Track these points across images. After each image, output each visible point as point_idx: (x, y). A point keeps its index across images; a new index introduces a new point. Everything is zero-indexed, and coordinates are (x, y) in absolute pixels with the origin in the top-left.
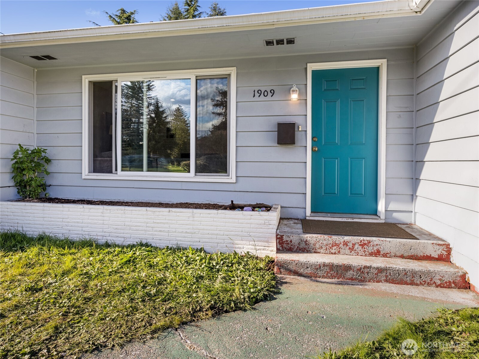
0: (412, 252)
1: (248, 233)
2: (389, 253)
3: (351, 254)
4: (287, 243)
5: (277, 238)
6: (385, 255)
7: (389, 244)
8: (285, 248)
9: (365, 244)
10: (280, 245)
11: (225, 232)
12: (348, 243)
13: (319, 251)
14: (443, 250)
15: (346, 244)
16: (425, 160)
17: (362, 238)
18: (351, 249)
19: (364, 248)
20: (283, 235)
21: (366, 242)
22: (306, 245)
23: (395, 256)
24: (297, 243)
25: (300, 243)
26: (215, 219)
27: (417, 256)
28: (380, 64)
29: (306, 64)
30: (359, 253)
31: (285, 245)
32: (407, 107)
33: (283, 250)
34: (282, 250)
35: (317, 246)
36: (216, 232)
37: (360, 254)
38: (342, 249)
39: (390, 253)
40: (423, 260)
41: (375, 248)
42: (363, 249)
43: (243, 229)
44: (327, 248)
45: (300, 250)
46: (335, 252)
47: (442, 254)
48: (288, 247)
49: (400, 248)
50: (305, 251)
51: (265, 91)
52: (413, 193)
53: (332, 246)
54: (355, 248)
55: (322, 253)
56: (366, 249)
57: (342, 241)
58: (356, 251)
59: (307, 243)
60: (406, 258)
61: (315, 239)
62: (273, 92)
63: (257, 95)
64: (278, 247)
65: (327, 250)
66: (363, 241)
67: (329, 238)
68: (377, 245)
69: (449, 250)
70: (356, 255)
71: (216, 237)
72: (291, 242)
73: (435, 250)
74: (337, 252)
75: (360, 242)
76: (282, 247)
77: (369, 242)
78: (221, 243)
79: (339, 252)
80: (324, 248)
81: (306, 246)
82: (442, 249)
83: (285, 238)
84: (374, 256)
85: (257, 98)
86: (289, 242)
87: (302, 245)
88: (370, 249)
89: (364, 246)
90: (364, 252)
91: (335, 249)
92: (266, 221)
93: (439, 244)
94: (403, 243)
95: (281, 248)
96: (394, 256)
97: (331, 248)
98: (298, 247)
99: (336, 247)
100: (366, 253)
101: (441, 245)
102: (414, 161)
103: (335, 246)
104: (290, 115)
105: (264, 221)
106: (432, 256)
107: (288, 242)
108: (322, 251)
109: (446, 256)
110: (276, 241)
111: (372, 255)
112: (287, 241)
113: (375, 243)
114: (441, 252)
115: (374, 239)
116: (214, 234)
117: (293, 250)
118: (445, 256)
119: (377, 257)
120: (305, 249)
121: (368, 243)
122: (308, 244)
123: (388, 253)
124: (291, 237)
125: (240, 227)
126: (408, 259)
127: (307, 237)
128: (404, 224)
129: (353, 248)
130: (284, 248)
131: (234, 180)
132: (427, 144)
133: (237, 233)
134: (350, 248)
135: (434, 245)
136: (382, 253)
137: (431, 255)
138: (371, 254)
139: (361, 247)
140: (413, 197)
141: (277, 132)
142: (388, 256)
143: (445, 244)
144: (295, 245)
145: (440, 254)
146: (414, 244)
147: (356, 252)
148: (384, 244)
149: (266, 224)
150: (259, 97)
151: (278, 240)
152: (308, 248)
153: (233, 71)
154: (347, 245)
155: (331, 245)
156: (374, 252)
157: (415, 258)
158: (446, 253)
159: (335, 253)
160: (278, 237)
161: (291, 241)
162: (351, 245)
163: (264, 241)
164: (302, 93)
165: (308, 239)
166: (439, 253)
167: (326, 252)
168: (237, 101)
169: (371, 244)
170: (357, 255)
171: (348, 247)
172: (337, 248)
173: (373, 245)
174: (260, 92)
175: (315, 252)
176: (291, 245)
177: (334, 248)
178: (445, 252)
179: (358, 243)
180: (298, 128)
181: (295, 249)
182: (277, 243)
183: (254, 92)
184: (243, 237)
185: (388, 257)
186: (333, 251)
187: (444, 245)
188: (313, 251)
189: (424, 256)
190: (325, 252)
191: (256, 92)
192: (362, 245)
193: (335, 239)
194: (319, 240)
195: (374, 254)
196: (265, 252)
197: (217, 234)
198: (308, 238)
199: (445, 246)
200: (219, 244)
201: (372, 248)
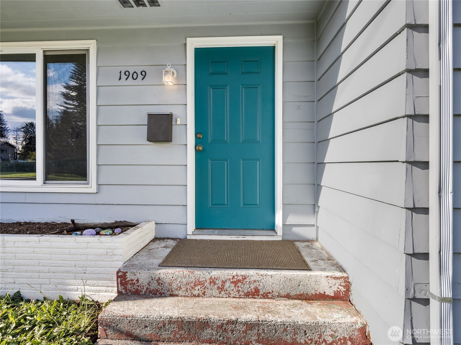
0: (301, 290)
1: (85, 268)
2: (271, 291)
3: (221, 296)
4: (132, 284)
5: (118, 277)
6: (265, 296)
7: (270, 279)
8: (130, 291)
9: (239, 281)
10: (123, 287)
11: (50, 268)
12: (217, 280)
13: (176, 293)
14: (341, 285)
15: (213, 281)
16: (325, 162)
17: (235, 272)
18: (221, 289)
19: (238, 287)
20: (127, 272)
21: (240, 278)
22: (159, 284)
23: (280, 296)
24: (145, 283)
25: (150, 282)
26: (36, 250)
27: (307, 294)
28: (275, 42)
29: (185, 39)
30: (230, 294)
31: (130, 286)
32: (307, 96)
33: (127, 293)
34: (125, 294)
35: (174, 286)
36: (37, 268)
37: (232, 295)
38: (208, 288)
39: (273, 292)
40: (315, 300)
41: (252, 287)
42: (236, 288)
43: (77, 262)
44: (187, 288)
45: (150, 292)
46: (199, 294)
47: (339, 290)
48: (134, 288)
49: (285, 284)
50: (158, 293)
51: (134, 73)
52: (315, 202)
53: (195, 286)
54: (225, 287)
55: (181, 296)
56: (240, 289)
57: (208, 277)
58: (226, 290)
59: (160, 282)
60: (293, 299)
61: (171, 277)
62: (144, 74)
63: (124, 77)
64: (120, 290)
65: (187, 291)
66: (236, 277)
67: (191, 274)
68: (255, 281)
69: (348, 286)
70: (227, 296)
71: (37, 276)
72: (138, 282)
73: (330, 285)
74: (201, 294)
75: (232, 279)
76: (125, 289)
77: (244, 278)
78: (45, 284)
79: (204, 293)
80: (184, 289)
81: (159, 287)
82: (339, 283)
83: (129, 276)
84: (251, 298)
85: (123, 81)
86: (135, 281)
87: (153, 285)
88: (246, 288)
89: (238, 283)
90: (237, 293)
91: (199, 290)
92: (108, 250)
93: (335, 278)
94: (289, 278)
95: (123, 291)
96: (278, 296)
97: (192, 288)
98: (147, 289)
99: (199, 287)
100: (241, 293)
101: (338, 278)
102: (315, 163)
103: (199, 285)
104: (166, 105)
105: (106, 250)
106: (326, 294)
107: (133, 282)
108: (180, 293)
109: (344, 293)
110: (117, 280)
111: (249, 296)
112: (132, 280)
113: (253, 279)
114: (338, 288)
115: (252, 272)
116: (35, 272)
117: (141, 293)
118: (342, 293)
119: (255, 298)
120: (157, 290)
121: (242, 279)
122: (162, 284)
123: (269, 293)
124: (138, 274)
125: (73, 259)
126: (295, 299)
127: (160, 274)
128: (304, 241)
129: (223, 287)
130: (128, 291)
131: (94, 189)
132: (326, 141)
133: (67, 269)
134: (218, 288)
135: (329, 278)
136: (261, 292)
137: (325, 292)
138: (247, 295)
139: (233, 285)
140: (315, 207)
141: (146, 126)
142: (270, 296)
143: (343, 277)
144: (143, 286)
145: (337, 291)
146: (304, 278)
147: (227, 292)
148: (265, 280)
149: (108, 254)
150: (126, 80)
151: (119, 279)
152: (162, 289)
153: (91, 45)
154: (215, 284)
155: (192, 285)
156: (252, 292)
157: (304, 297)
158: (344, 290)
159: (199, 296)
160: (120, 274)
161: (138, 280)
162: (220, 283)
163: (105, 279)
164: (181, 76)
165: (162, 276)
166: (335, 289)
167: (187, 294)
168: (98, 85)
169: (247, 280)
170: (229, 296)
171: (216, 286)
172: (201, 288)
173: (249, 282)
174: (127, 73)
175: (172, 295)
176: (138, 286)
177: (197, 288)
178: (342, 287)
179: (230, 280)
180: (176, 121)
181: (143, 292)
182: (118, 284)
183: (120, 73)
184: (76, 274)
185: (269, 298)
186: (196, 292)
187: (341, 278)
188: (169, 293)
189: (316, 294)
190: (184, 295)
191: (123, 74)
192: (235, 283)
193: (199, 275)
194: (176, 277)
195: (251, 294)
196: (108, 294)
197: (39, 272)
198: (162, 274)
199: (343, 280)
200: (42, 286)
201: (248, 286)
